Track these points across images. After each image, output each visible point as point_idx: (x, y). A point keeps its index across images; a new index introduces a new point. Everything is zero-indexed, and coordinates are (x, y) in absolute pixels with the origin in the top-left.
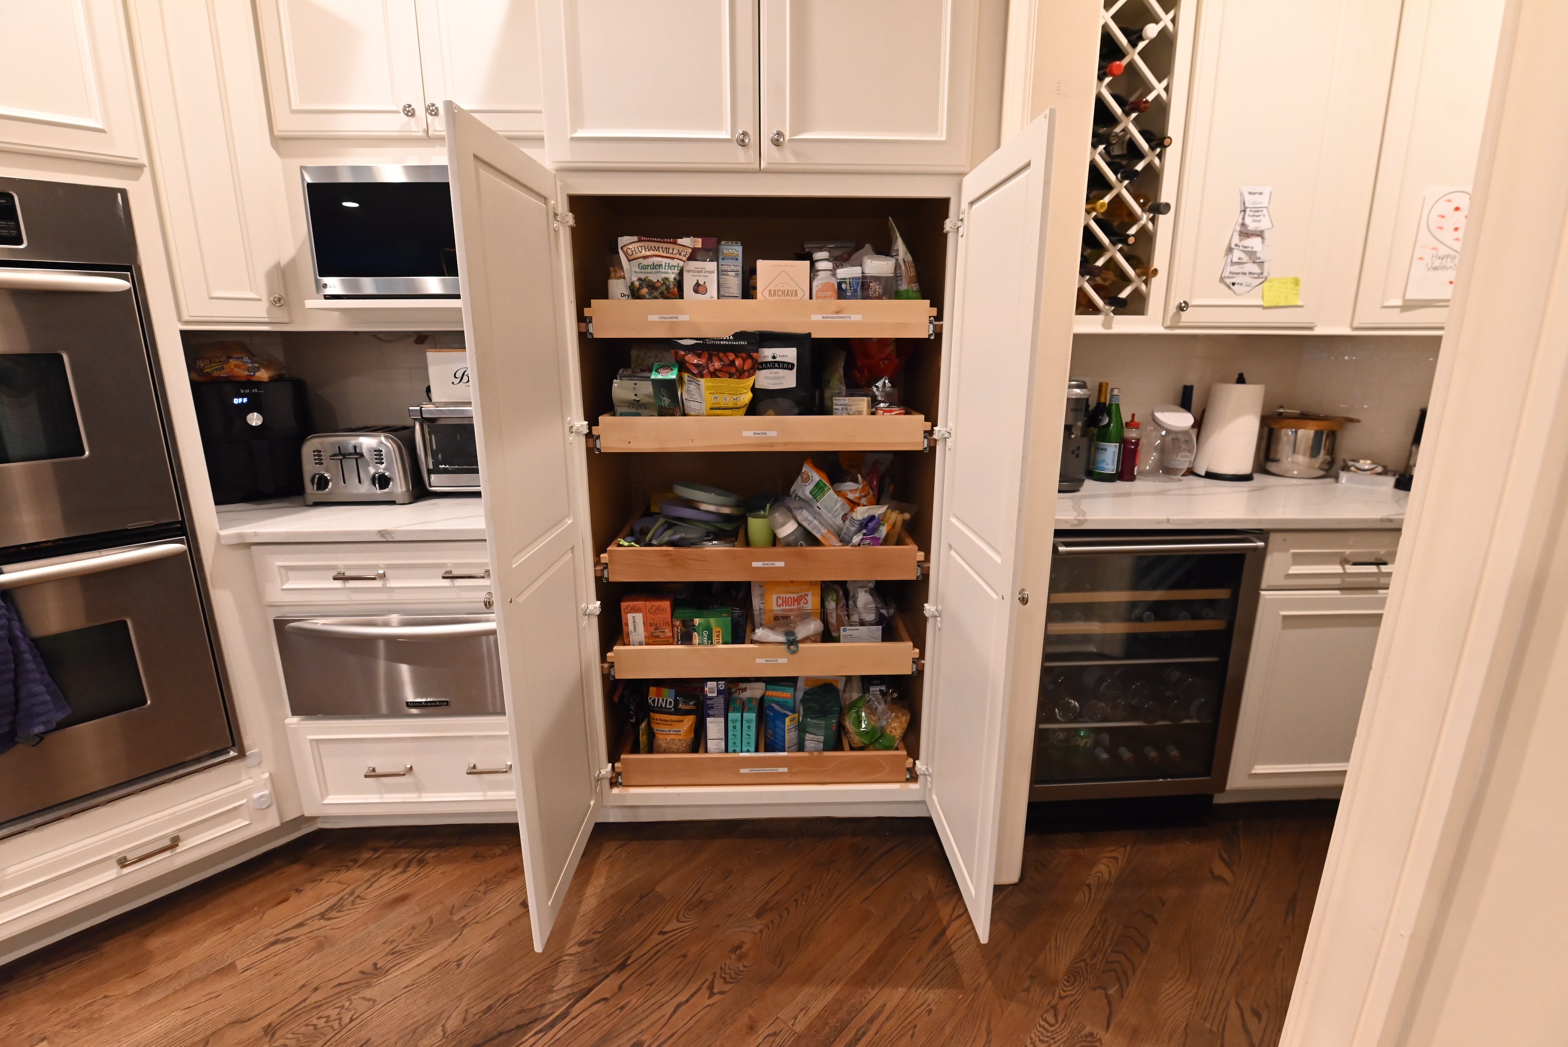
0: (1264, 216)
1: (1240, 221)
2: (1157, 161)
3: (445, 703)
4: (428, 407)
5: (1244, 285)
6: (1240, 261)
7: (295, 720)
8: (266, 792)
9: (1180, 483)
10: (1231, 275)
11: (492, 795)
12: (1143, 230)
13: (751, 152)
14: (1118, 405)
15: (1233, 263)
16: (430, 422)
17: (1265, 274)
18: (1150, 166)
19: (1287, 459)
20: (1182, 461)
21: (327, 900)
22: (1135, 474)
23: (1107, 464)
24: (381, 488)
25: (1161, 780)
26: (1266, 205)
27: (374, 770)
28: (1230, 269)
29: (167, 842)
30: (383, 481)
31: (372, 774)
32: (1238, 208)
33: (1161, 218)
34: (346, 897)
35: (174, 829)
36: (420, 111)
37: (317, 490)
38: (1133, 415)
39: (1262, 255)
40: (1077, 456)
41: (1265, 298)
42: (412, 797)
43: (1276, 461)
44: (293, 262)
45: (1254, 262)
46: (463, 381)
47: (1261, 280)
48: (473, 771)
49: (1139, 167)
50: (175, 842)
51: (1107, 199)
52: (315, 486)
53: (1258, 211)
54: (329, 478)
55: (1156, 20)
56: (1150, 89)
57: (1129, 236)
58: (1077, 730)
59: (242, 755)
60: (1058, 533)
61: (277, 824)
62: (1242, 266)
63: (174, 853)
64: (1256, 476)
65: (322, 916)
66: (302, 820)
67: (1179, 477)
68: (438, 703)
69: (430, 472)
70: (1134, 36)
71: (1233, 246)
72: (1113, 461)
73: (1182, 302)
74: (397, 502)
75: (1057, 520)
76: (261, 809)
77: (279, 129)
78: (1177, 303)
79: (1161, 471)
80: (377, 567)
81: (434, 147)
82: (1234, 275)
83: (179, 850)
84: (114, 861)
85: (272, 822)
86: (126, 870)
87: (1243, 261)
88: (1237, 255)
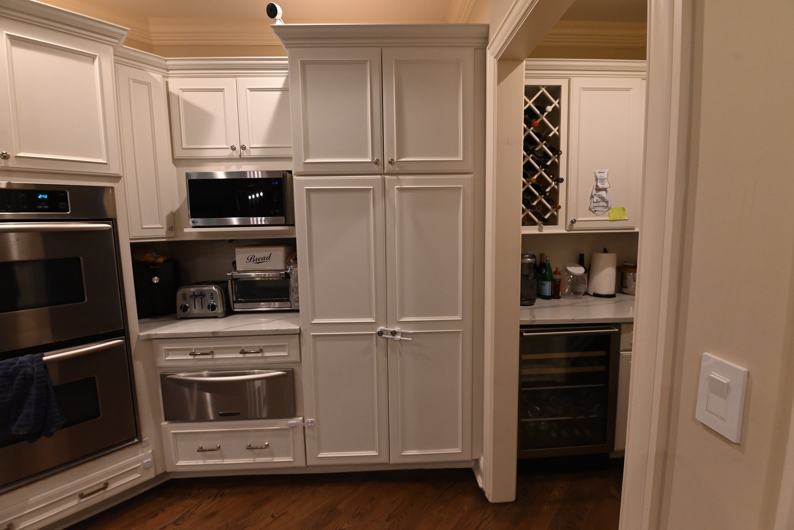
0: (606, 182)
1: (595, 184)
2: (557, 160)
3: (238, 414)
4: (235, 274)
5: (600, 211)
6: (597, 201)
7: (166, 423)
8: (150, 460)
9: (582, 299)
10: (594, 207)
11: (259, 460)
12: (553, 188)
13: (380, 166)
14: (549, 264)
15: (594, 202)
16: (235, 280)
17: (609, 206)
18: (554, 162)
19: (631, 286)
20: (582, 289)
21: (177, 515)
22: (560, 295)
23: (547, 291)
24: (212, 310)
25: (582, 446)
26: (606, 177)
27: (202, 448)
28: (593, 205)
29: (102, 486)
30: (213, 307)
31: (201, 450)
32: (594, 179)
33: (561, 184)
34: (186, 514)
35: (106, 479)
36: (238, 148)
37: (183, 312)
38: (557, 268)
39: (607, 198)
40: (532, 288)
41: (610, 216)
42: (219, 461)
43: (627, 287)
44: (178, 211)
45: (604, 201)
46: (251, 261)
47: (607, 209)
48: (249, 448)
49: (549, 163)
50: (106, 485)
51: (535, 177)
52: (182, 310)
53: (603, 180)
54: (188, 306)
55: (551, 103)
56: (551, 131)
57: (547, 192)
58: (540, 422)
59: (140, 441)
60: (522, 327)
61: (154, 476)
62: (598, 203)
63: (105, 491)
64: (617, 295)
65: (175, 523)
66: (165, 474)
67: (581, 296)
68: (234, 414)
69: (234, 302)
70: (543, 110)
71: (593, 195)
72: (549, 290)
73: (573, 219)
74: (219, 317)
75: (521, 321)
76: (146, 468)
77: (176, 156)
78: (571, 220)
79: (572, 294)
80: (210, 348)
81: (243, 162)
82: (595, 207)
83: (107, 489)
84: (77, 496)
85: (151, 475)
86: (83, 500)
87: (599, 201)
88: (595, 199)
